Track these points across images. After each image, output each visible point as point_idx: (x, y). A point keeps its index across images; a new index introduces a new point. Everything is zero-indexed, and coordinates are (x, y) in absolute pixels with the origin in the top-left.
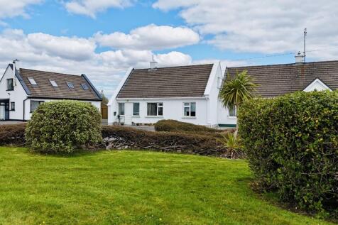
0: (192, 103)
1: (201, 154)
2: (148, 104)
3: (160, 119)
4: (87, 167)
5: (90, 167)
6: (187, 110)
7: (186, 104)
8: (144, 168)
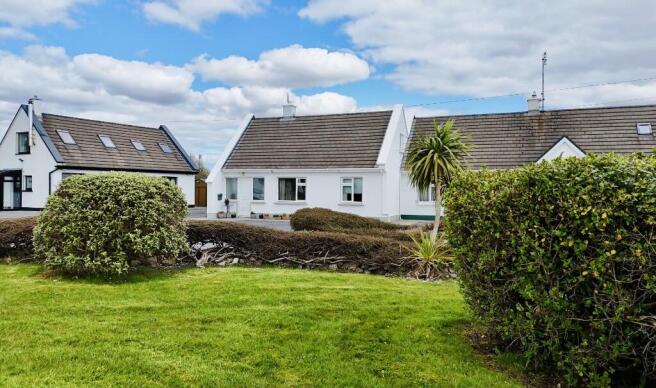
0: (355, 179)
1: (373, 272)
2: (280, 180)
3: (301, 208)
4: (152, 305)
5: (158, 305)
6: (347, 191)
7: (345, 180)
8: (266, 303)
